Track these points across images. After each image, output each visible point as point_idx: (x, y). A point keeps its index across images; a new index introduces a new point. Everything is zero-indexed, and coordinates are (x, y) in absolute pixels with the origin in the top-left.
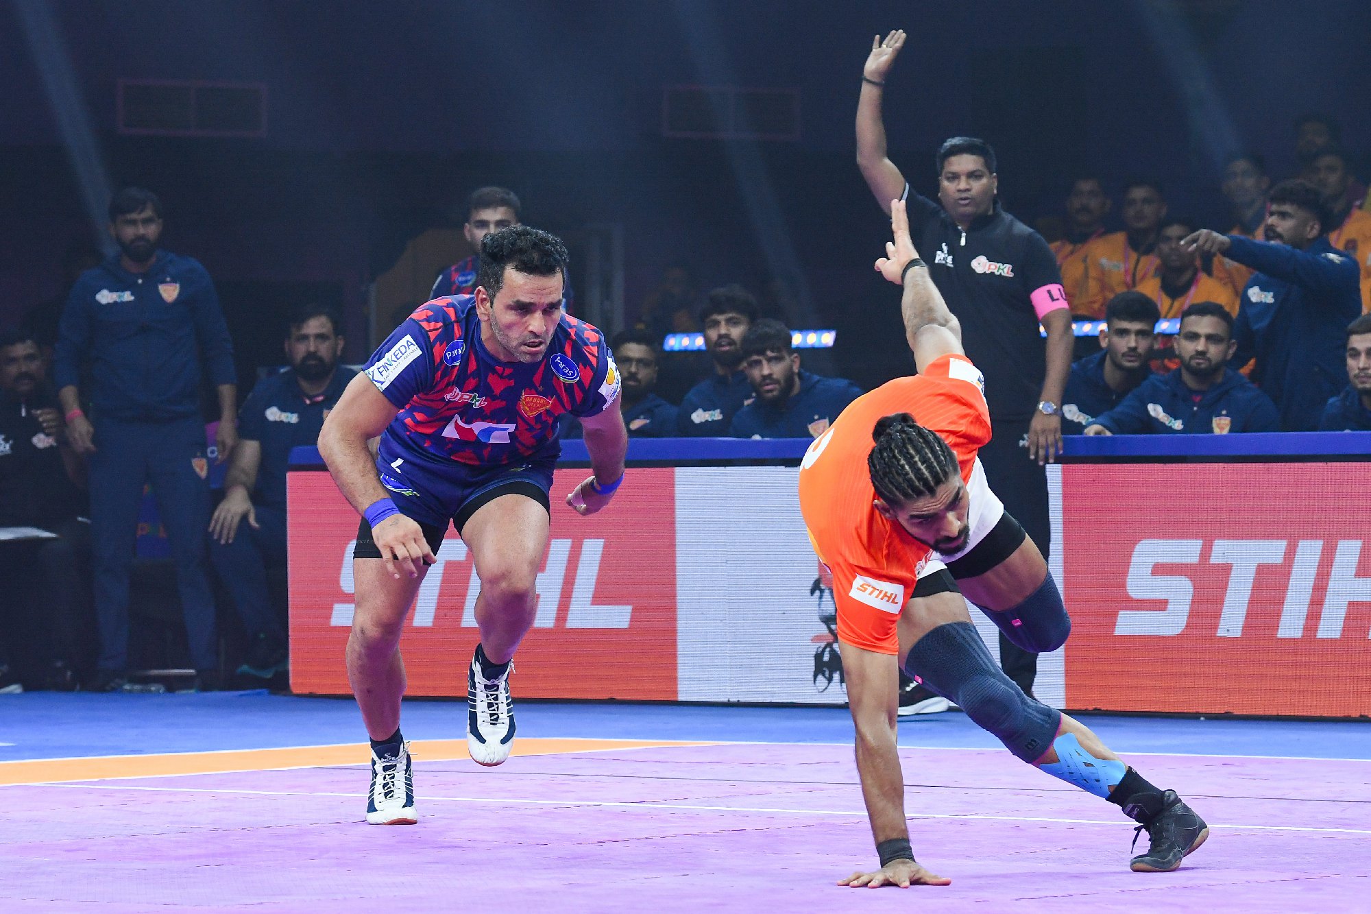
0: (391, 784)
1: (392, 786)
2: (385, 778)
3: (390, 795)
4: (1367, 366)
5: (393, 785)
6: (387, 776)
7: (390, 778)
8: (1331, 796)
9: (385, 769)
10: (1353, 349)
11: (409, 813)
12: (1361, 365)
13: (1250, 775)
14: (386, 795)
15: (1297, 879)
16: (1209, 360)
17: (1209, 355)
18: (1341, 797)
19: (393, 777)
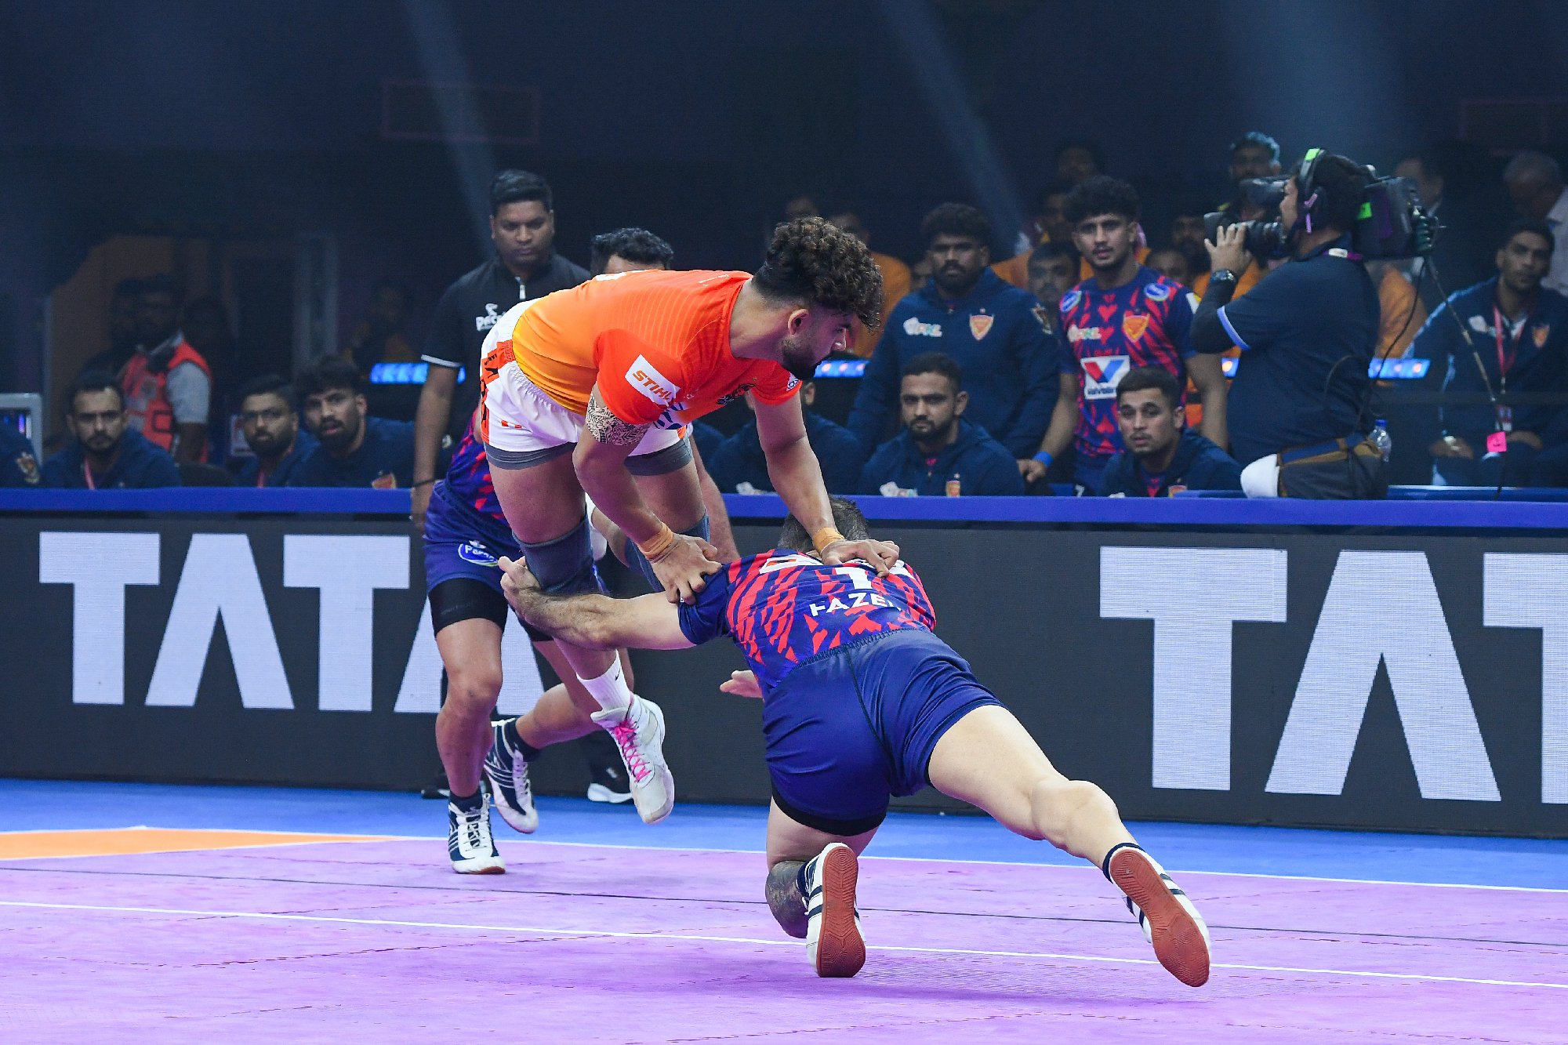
0: (475, 833)
1: (477, 836)
2: (469, 828)
3: (477, 844)
4: (1143, 425)
5: (479, 834)
6: (471, 826)
7: (475, 828)
8: (1058, 913)
9: (469, 820)
10: (1127, 407)
11: (496, 862)
12: (1138, 425)
13: (974, 886)
14: (472, 843)
15: (993, 1017)
16: (931, 423)
17: (930, 418)
18: (1067, 915)
19: (477, 827)
